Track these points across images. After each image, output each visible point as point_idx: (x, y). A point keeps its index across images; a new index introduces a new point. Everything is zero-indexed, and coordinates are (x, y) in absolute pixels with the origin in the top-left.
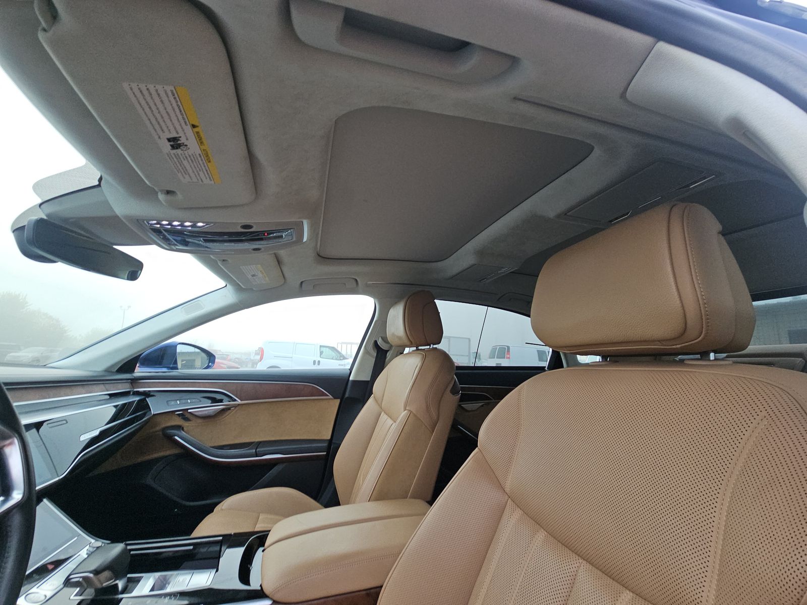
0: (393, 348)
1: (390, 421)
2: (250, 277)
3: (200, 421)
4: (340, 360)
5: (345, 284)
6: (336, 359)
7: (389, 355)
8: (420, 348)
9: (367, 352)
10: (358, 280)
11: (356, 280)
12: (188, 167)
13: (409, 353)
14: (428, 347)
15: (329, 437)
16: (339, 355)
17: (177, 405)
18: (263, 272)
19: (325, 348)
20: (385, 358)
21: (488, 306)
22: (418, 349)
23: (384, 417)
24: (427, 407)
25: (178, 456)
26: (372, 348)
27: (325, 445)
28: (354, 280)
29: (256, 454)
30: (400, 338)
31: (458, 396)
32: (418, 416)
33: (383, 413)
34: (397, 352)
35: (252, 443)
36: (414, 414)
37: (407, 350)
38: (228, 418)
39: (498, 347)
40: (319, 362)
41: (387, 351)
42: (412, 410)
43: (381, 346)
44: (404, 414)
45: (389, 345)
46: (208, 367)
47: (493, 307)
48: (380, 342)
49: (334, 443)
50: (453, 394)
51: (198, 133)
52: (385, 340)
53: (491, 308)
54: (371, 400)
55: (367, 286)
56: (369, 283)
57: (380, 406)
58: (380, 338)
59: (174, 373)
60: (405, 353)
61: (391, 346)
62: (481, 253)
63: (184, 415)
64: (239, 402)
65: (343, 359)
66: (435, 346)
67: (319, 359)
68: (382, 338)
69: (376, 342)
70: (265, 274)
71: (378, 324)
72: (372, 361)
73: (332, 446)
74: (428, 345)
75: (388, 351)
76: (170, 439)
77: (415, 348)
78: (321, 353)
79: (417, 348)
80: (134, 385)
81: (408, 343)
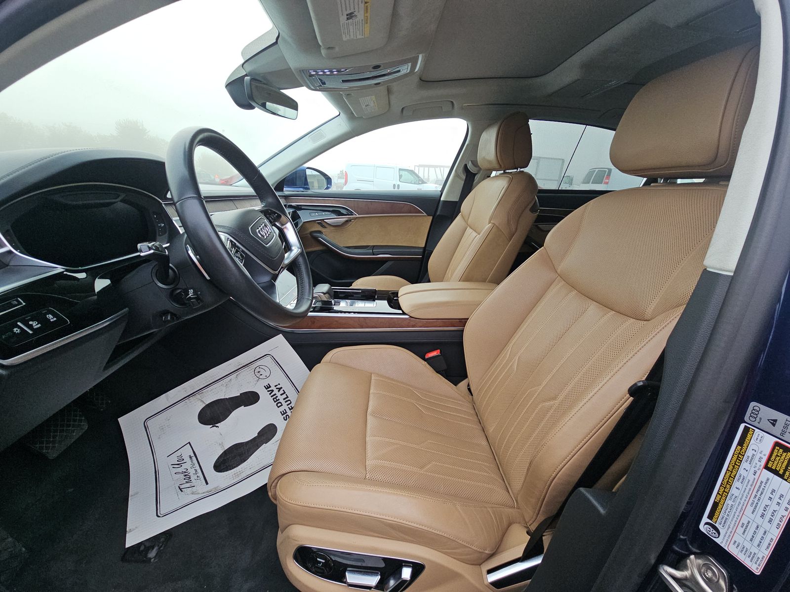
0: (481, 172)
1: (474, 234)
2: (364, 107)
3: (333, 228)
4: (419, 184)
5: (442, 107)
6: (415, 184)
7: (477, 178)
8: (507, 171)
9: (457, 175)
10: (454, 102)
11: (452, 102)
12: (351, 30)
13: (496, 176)
14: (516, 170)
15: (423, 245)
16: (417, 179)
17: (316, 216)
18: (375, 102)
19: (404, 172)
20: (473, 180)
21: (587, 125)
22: (505, 173)
23: (469, 230)
24: (508, 221)
25: (322, 251)
26: (462, 172)
27: (422, 250)
28: (450, 103)
29: (373, 253)
30: (490, 162)
31: (535, 214)
32: (500, 228)
33: (469, 228)
34: (485, 176)
35: (368, 246)
36: (497, 227)
37: (494, 174)
38: (350, 226)
39: (597, 170)
40: (398, 186)
41: (475, 175)
42: (495, 223)
43: (470, 170)
44: (488, 226)
45: (477, 169)
46: (328, 188)
47: (591, 126)
48: (470, 166)
49: (428, 250)
50: (532, 212)
51: (367, 6)
52: (475, 164)
53: (590, 126)
54: (458, 218)
55: (462, 108)
56: (464, 105)
57: (466, 222)
58: (470, 162)
59: (309, 192)
60: (491, 176)
61: (480, 169)
62: (587, 66)
63: (321, 223)
64: (358, 216)
65: (422, 184)
66: (522, 170)
67: (399, 183)
68: (471, 161)
69: (466, 166)
70: (376, 104)
71: (469, 147)
72: (461, 183)
73: (426, 252)
74: (515, 169)
75: (477, 174)
76: (316, 239)
77: (502, 172)
78: (400, 176)
79: (504, 171)
80: (287, 200)
81: (497, 166)
